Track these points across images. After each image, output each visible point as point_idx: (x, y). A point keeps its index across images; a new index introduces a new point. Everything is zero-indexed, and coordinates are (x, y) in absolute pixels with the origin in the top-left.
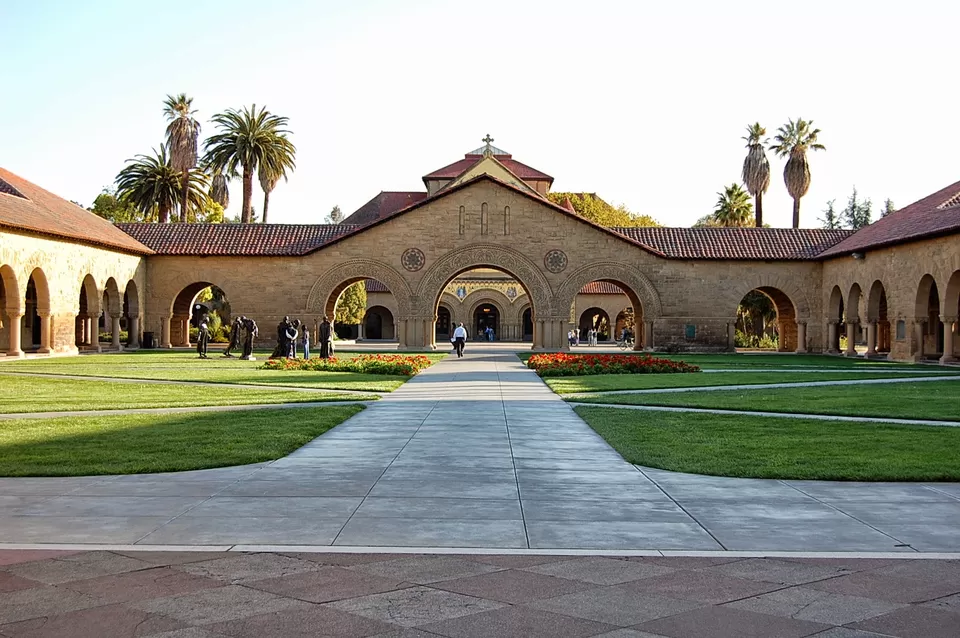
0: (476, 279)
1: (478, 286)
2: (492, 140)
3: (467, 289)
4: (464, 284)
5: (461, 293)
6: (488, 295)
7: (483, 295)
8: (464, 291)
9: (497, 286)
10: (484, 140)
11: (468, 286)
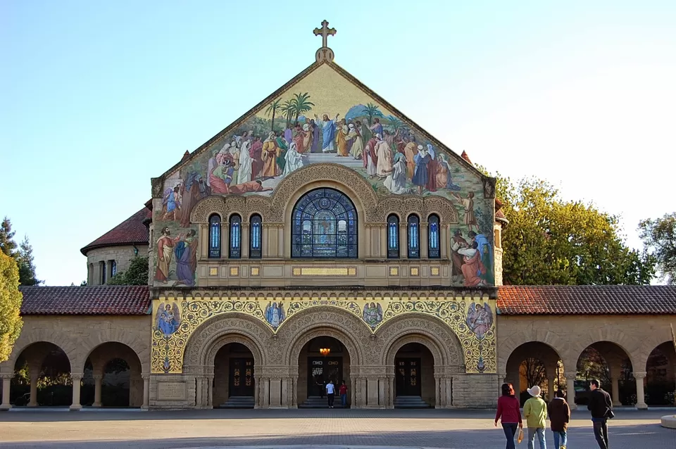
0: (303, 288)
1: (307, 302)
2: (333, 32)
3: (286, 308)
4: (279, 300)
5: (275, 317)
6: (327, 320)
7: (317, 321)
8: (281, 313)
9: (343, 302)
10: (317, 32)
11: (287, 303)
